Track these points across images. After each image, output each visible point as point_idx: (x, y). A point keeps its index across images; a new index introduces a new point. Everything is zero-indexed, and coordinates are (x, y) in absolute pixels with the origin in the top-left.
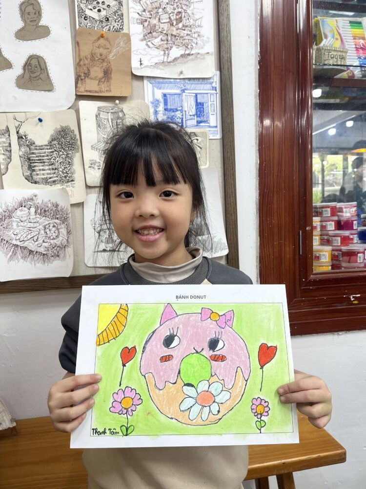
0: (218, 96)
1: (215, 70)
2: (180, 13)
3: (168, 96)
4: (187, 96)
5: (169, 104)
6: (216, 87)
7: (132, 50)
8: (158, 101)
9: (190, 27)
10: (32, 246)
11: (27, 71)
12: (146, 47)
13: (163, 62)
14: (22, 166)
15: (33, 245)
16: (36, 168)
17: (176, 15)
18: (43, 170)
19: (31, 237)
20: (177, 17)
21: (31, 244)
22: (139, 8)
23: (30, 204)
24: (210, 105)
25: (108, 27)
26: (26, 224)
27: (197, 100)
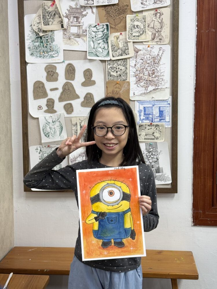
0: (171, 108)
1: (170, 96)
2: (154, 70)
3: (146, 108)
4: (155, 108)
5: (146, 111)
6: (170, 103)
7: (130, 89)
8: (141, 110)
9: (158, 76)
11: (85, 100)
12: (137, 87)
13: (145, 93)
17: (152, 71)
20: (152, 72)
22: (135, 70)
23: (83, 155)
24: (166, 112)
25: (120, 79)
27: (160, 110)
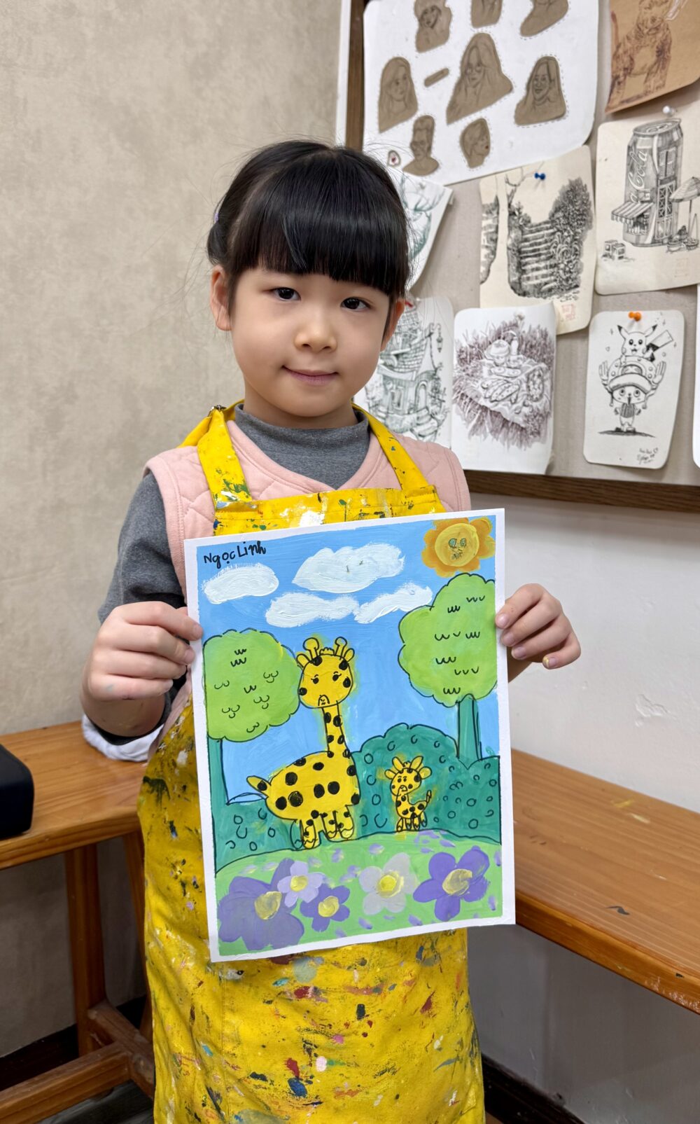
10: (508, 411)
11: (531, 90)
14: (509, 265)
15: (510, 408)
16: (528, 267)
18: (538, 269)
19: (508, 394)
21: (506, 408)
23: (511, 334)
26: (502, 369)
